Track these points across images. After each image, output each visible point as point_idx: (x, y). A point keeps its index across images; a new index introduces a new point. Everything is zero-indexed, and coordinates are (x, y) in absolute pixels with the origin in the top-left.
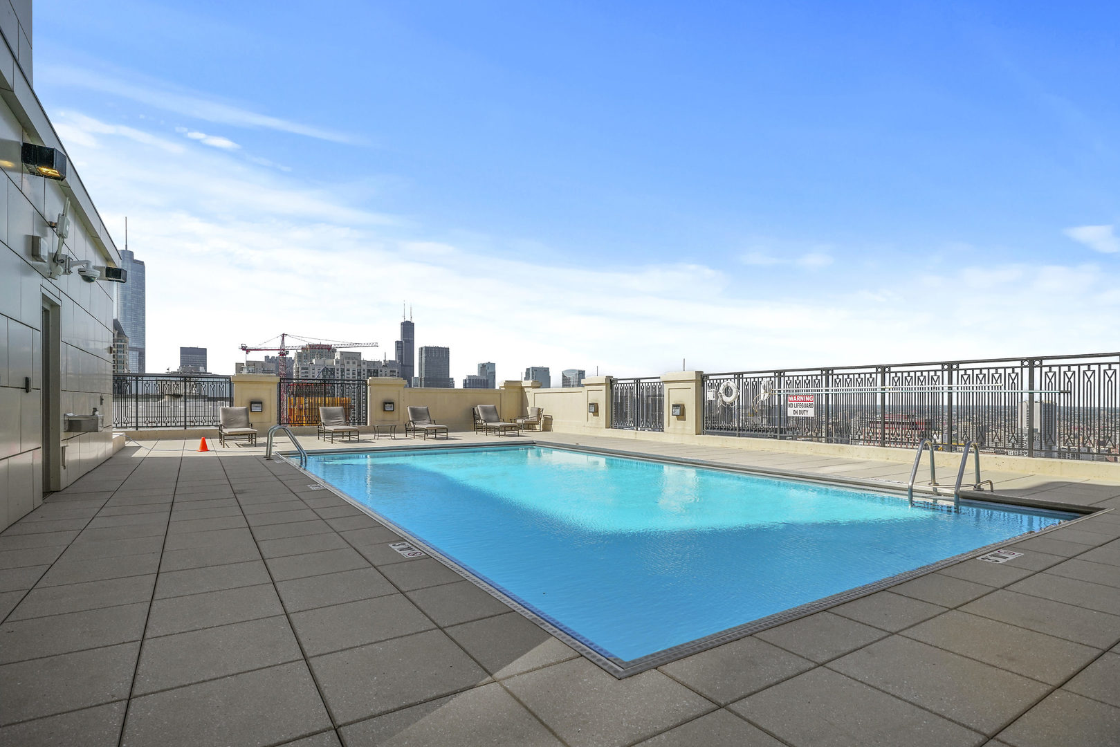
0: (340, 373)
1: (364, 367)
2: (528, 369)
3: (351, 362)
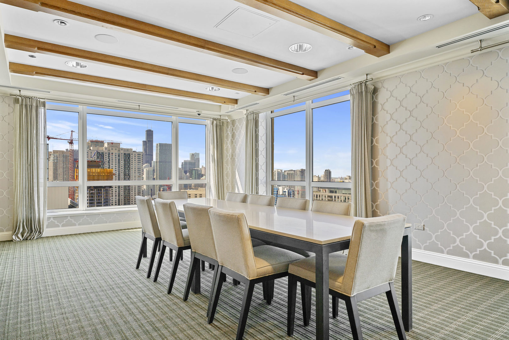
0: (107, 155)
1: (122, 152)
3: (114, 149)
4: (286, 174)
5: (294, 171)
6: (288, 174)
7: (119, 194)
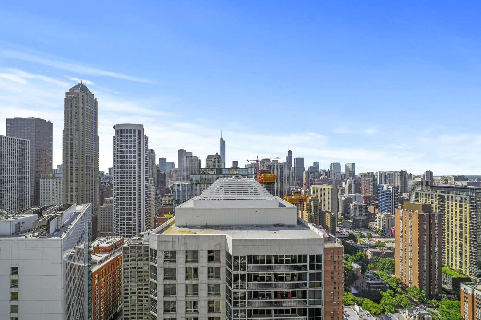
0: (272, 167)
1: (279, 164)
2: (332, 164)
3: (275, 163)
4: (386, 174)
5: (394, 172)
6: (388, 174)
7: (278, 186)
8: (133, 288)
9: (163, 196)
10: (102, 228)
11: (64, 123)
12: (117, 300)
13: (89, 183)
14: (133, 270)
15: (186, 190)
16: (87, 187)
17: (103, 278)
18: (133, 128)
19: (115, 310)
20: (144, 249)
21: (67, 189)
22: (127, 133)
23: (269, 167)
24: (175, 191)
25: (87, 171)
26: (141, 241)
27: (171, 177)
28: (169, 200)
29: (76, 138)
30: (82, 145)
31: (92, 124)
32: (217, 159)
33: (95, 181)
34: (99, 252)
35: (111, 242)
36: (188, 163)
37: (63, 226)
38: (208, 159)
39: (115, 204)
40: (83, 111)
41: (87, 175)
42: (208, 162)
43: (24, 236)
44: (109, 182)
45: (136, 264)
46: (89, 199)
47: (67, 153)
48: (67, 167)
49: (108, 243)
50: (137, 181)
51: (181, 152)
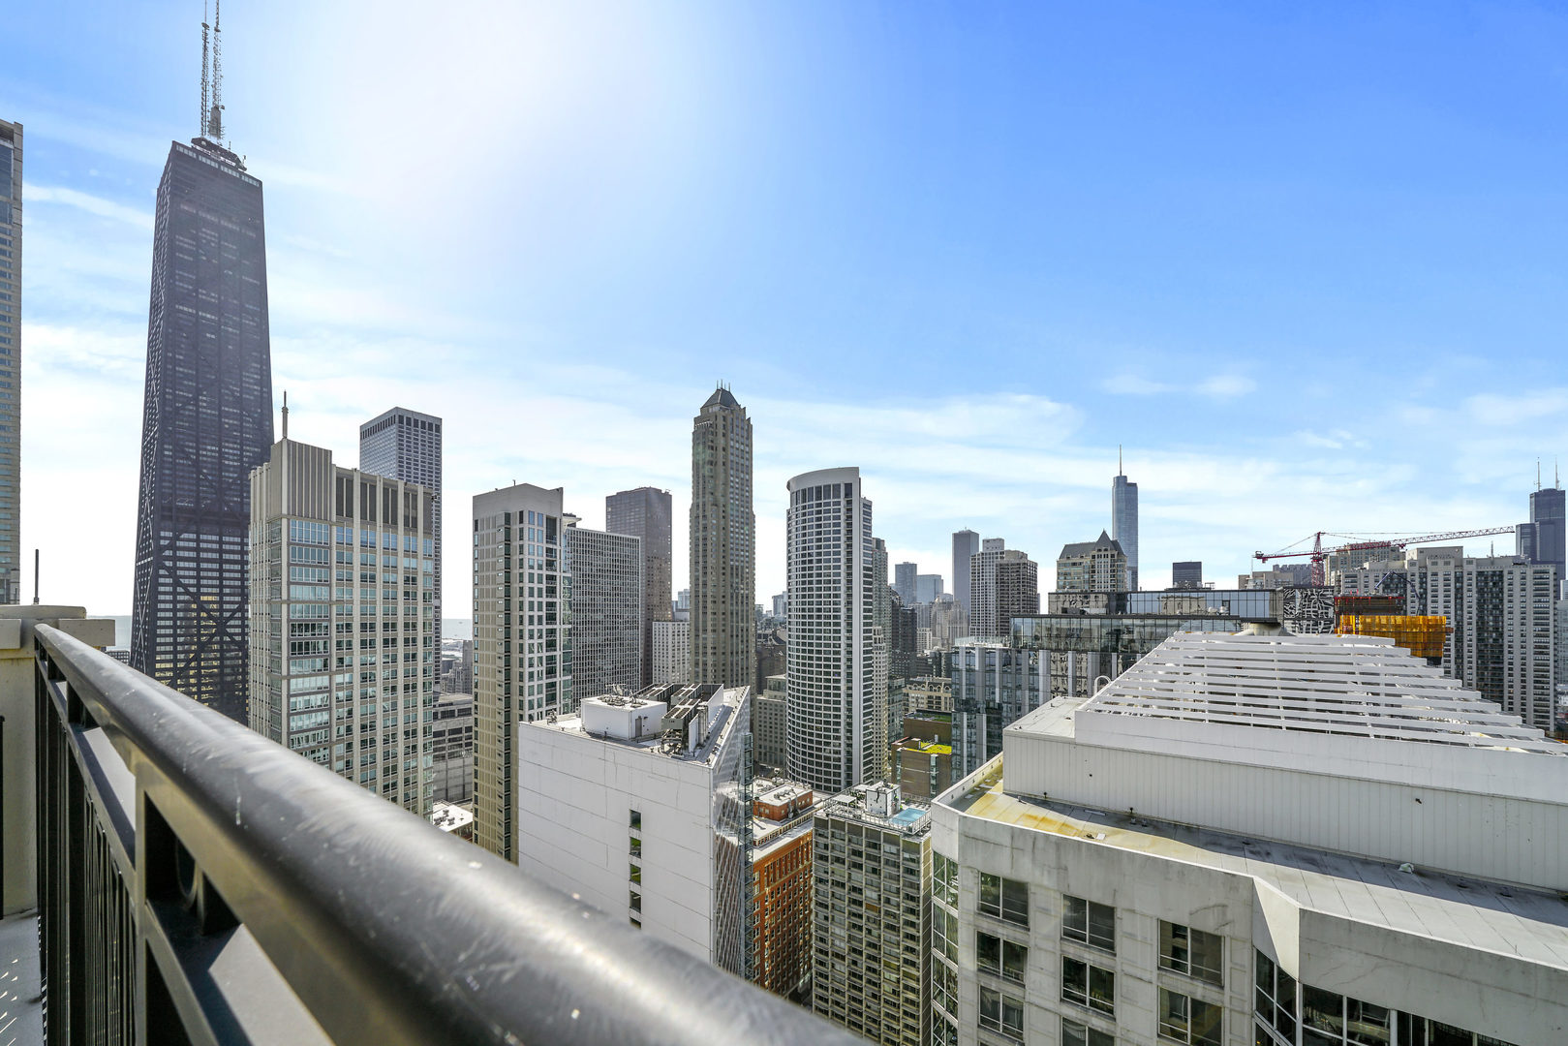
0: (1418, 580)
1: (1467, 568)
3: (1441, 562)
8: (837, 942)
9: (912, 683)
10: (760, 753)
11: (691, 490)
12: (798, 959)
13: (737, 636)
14: (838, 891)
15: (997, 670)
16: (732, 645)
17: (768, 886)
18: (831, 482)
19: (794, 984)
20: (866, 837)
21: (697, 647)
22: (819, 498)
23: (1397, 581)
24: (958, 670)
25: (732, 604)
26: (859, 812)
27: (932, 623)
28: (930, 697)
29: (713, 524)
30: (724, 540)
31: (742, 485)
32: (1106, 556)
33: (747, 630)
34: (761, 816)
35: (783, 796)
36: (990, 575)
37: (708, 738)
38: (1064, 561)
39: (790, 695)
40: (725, 457)
41: (732, 614)
42: (1065, 570)
43: (648, 747)
44: (774, 634)
45: (847, 876)
46: (737, 675)
47: (697, 563)
48: (697, 596)
49: (778, 797)
50: (843, 634)
51: (964, 541)
